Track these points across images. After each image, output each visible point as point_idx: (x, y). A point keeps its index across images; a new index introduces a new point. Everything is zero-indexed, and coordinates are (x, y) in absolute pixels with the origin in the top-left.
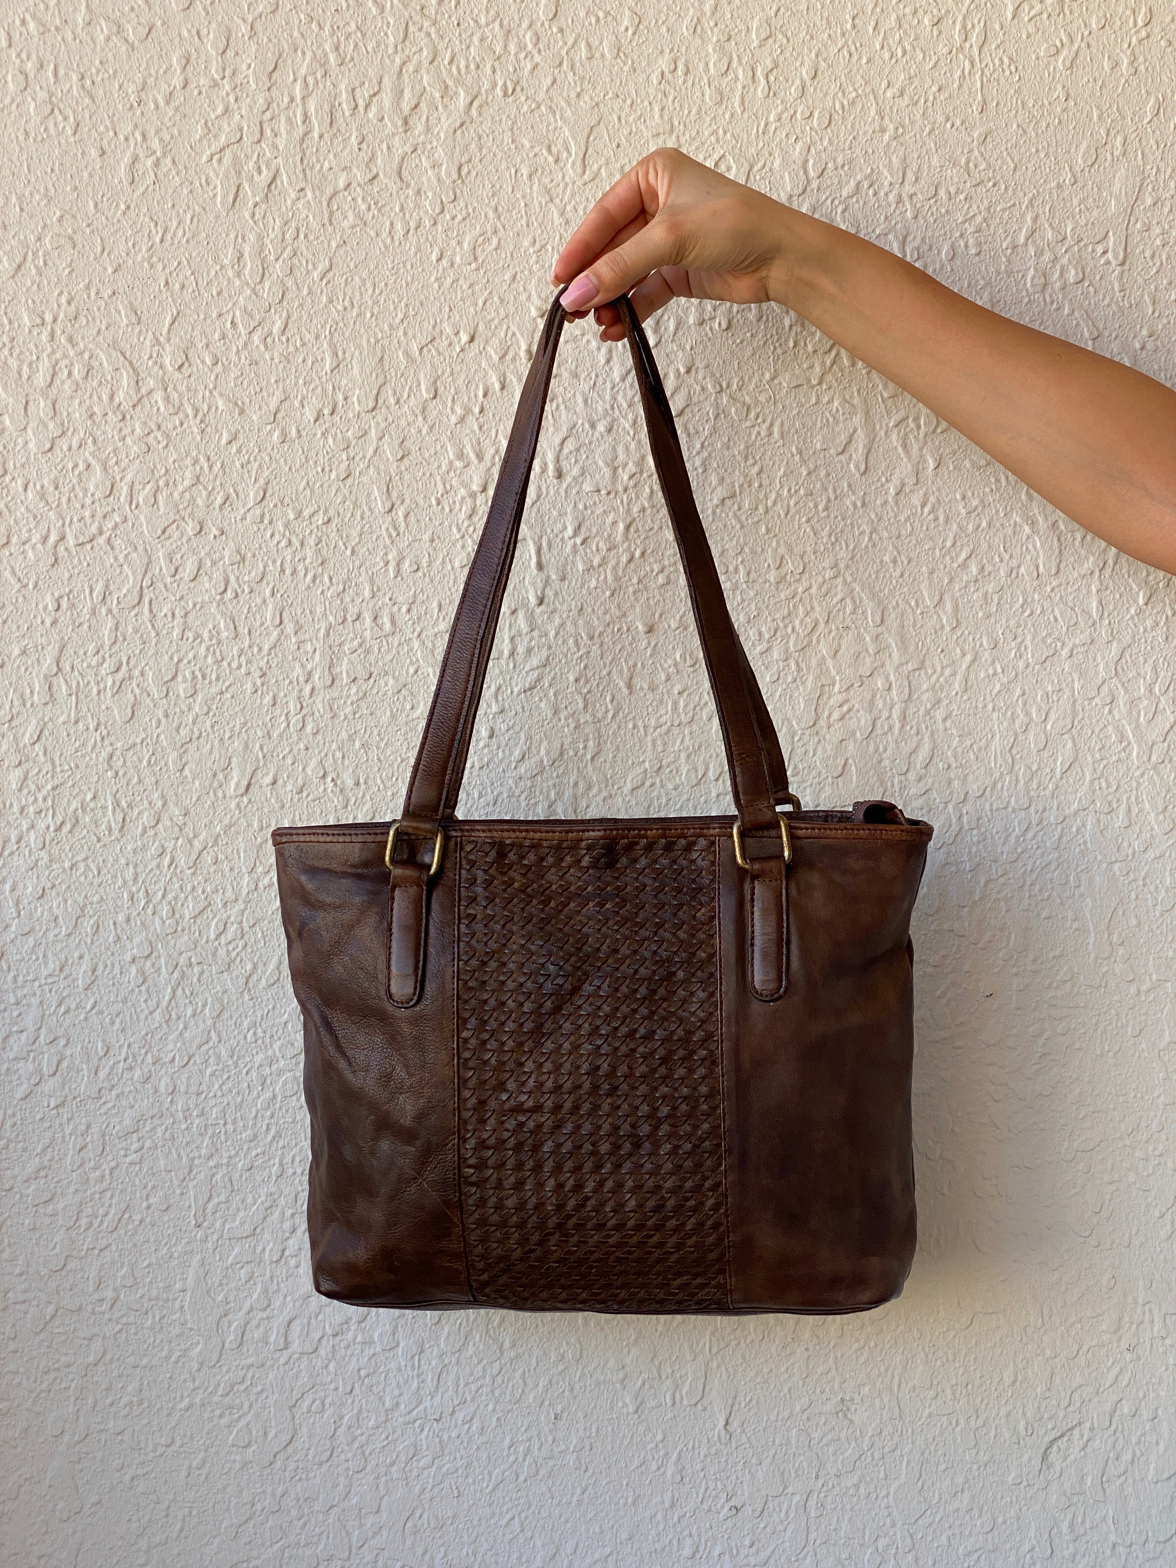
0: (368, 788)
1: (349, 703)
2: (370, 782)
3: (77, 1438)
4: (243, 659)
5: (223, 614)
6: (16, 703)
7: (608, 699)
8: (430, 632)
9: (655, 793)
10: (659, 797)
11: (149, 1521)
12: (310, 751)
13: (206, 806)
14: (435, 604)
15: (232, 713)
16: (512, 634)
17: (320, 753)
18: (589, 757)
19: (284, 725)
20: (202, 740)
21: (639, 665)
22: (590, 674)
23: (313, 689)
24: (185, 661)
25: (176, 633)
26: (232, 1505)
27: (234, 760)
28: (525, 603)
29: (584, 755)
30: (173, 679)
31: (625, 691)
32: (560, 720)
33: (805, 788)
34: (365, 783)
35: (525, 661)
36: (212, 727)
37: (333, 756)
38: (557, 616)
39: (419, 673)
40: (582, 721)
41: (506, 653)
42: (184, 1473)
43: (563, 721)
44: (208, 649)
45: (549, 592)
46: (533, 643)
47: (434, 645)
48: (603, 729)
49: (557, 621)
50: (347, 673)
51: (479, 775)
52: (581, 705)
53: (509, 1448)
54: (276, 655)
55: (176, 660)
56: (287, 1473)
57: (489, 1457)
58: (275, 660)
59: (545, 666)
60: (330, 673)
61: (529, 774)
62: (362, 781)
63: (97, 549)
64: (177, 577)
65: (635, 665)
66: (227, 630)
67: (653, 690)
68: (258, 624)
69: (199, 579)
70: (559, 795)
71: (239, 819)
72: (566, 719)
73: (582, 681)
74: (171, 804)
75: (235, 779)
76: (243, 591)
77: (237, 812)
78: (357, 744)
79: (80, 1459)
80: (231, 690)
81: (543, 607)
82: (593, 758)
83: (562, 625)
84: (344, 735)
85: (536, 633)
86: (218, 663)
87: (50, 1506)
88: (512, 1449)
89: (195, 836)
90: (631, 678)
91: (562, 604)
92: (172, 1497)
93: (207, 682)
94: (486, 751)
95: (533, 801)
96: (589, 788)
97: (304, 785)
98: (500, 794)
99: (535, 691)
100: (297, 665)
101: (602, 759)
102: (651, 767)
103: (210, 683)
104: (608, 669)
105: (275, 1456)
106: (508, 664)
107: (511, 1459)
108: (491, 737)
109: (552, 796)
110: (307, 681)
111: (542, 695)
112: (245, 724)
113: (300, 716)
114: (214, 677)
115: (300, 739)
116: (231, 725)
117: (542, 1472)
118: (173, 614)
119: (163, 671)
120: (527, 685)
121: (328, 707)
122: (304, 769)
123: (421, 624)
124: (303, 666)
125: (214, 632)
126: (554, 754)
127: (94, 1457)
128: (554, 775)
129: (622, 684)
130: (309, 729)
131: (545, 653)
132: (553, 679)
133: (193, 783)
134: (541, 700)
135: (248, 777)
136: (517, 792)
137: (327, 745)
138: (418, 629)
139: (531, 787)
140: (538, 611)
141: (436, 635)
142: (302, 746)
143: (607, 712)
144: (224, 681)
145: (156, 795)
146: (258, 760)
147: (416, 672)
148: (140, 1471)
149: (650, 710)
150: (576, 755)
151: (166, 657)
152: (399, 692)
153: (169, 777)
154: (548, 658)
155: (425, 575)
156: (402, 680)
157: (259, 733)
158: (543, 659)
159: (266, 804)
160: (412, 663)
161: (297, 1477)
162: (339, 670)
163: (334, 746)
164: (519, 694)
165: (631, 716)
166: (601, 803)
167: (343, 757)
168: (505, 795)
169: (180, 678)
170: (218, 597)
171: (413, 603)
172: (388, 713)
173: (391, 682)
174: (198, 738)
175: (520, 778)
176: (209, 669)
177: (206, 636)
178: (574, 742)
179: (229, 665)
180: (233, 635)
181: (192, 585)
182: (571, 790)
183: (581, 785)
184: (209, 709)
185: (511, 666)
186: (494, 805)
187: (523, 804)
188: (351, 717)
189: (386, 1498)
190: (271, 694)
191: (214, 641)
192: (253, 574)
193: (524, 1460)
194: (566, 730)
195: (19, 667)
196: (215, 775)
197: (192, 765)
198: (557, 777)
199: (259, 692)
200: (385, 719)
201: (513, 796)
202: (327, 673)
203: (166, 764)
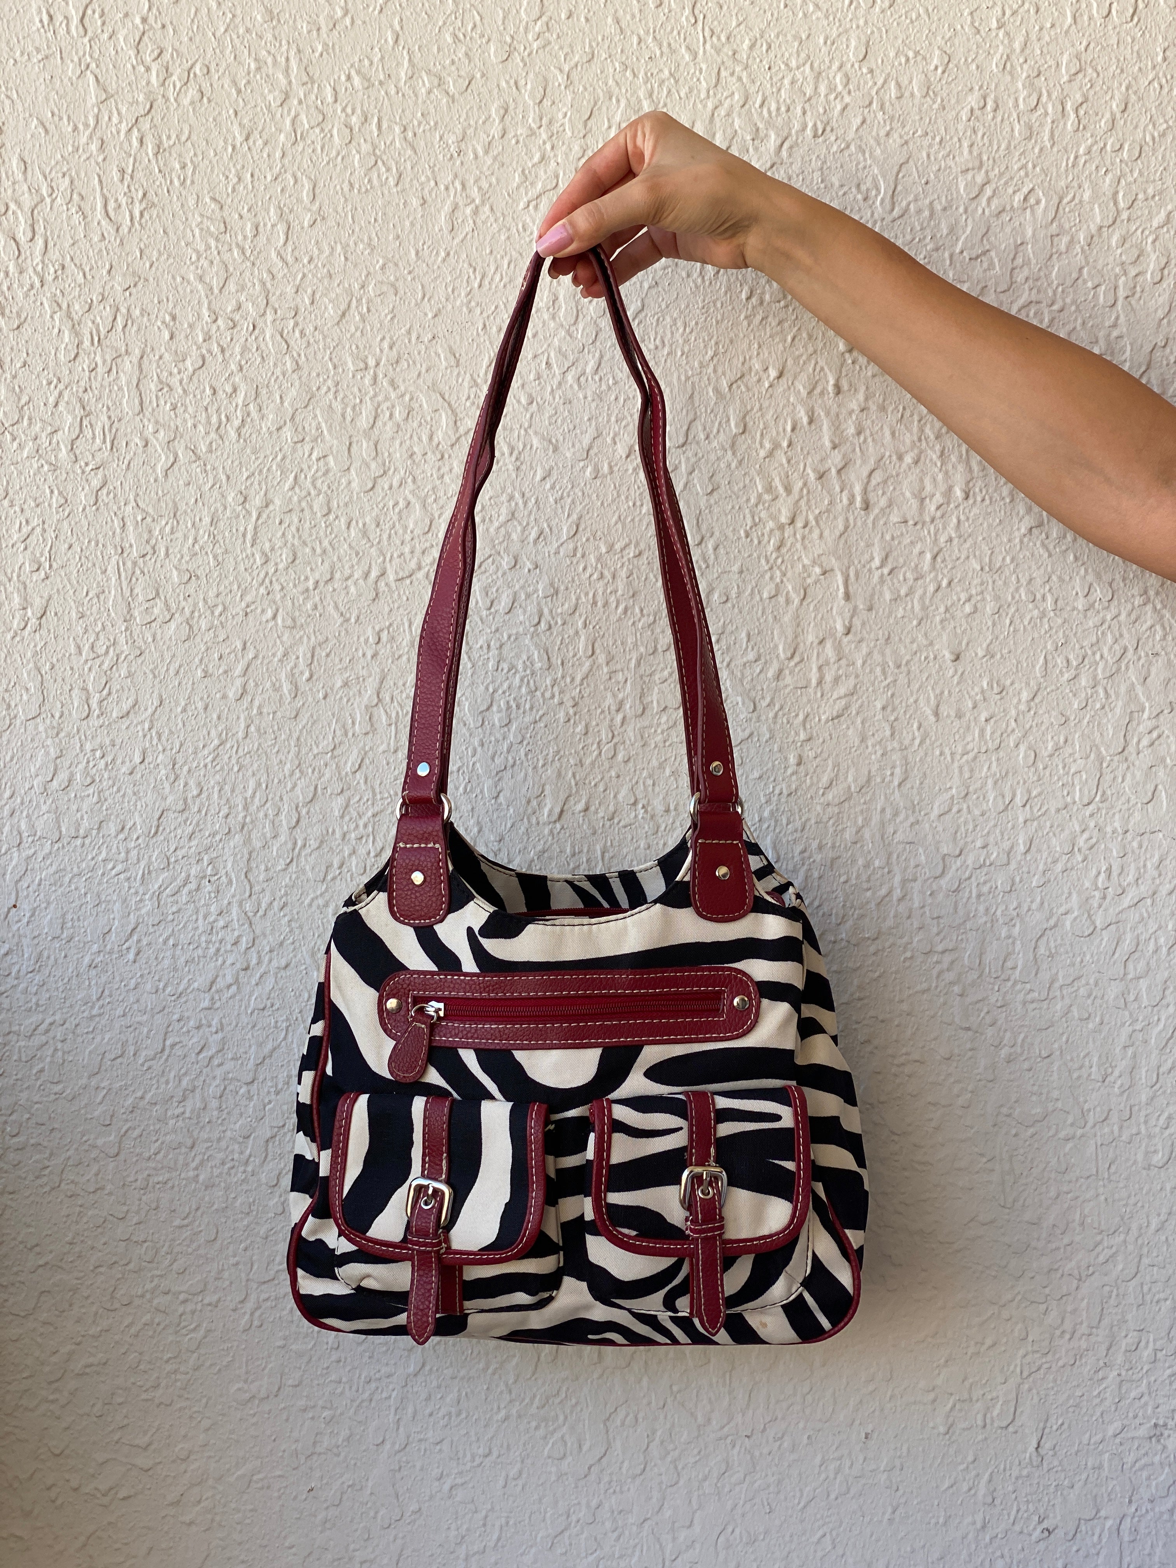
1: (659, 731)
3: (397, 1447)
4: (556, 688)
5: (537, 645)
6: (338, 733)
7: (915, 726)
8: (739, 662)
9: (962, 819)
10: (965, 823)
11: (468, 1530)
13: (521, 832)
14: (744, 635)
16: (820, 662)
17: (631, 780)
18: (896, 783)
19: (596, 753)
20: (516, 768)
21: (946, 693)
22: (897, 702)
23: (624, 718)
24: (500, 691)
25: (491, 664)
26: (548, 1515)
27: (547, 787)
28: (832, 632)
29: (891, 782)
30: (488, 709)
31: (932, 719)
32: (867, 747)
33: (1114, 814)
34: (676, 809)
35: (832, 690)
36: (526, 755)
37: (644, 783)
38: (864, 645)
40: (889, 748)
41: (814, 682)
42: (501, 1483)
43: (870, 748)
44: (522, 680)
45: (857, 622)
46: (840, 672)
47: (743, 675)
48: (910, 757)
49: (865, 651)
50: (658, 702)
51: (787, 802)
52: (888, 733)
53: (821, 1466)
54: (588, 685)
55: (491, 690)
56: (602, 1485)
57: (800, 1474)
58: (588, 690)
60: (641, 702)
61: (837, 801)
62: (672, 807)
63: (416, 583)
64: (493, 610)
65: (942, 693)
66: (540, 660)
67: (960, 718)
68: (571, 654)
69: (514, 611)
70: (867, 821)
71: (552, 844)
72: (874, 746)
73: (889, 709)
74: (486, 830)
75: (549, 806)
76: (556, 623)
78: (668, 772)
79: (400, 1468)
80: (544, 719)
81: (850, 636)
82: (900, 785)
83: (870, 654)
84: (655, 763)
85: (843, 662)
86: (532, 693)
87: (372, 1514)
88: (823, 1468)
90: (938, 706)
91: (869, 633)
92: (489, 1507)
93: (521, 711)
94: (794, 778)
95: (840, 827)
96: (896, 814)
97: (615, 812)
98: (808, 819)
99: (842, 719)
100: (609, 695)
101: (909, 786)
102: (959, 793)
103: (524, 713)
104: (915, 697)
105: (589, 1468)
106: (815, 693)
107: (823, 1476)
108: (799, 764)
109: (860, 822)
110: (618, 711)
111: (849, 722)
112: (558, 752)
113: (612, 744)
114: (528, 706)
115: (611, 767)
116: (544, 753)
117: (853, 1491)
118: (489, 646)
119: (479, 700)
120: (835, 714)
121: (639, 737)
122: (615, 797)
123: (730, 654)
124: (614, 696)
125: (528, 663)
126: (862, 780)
127: (414, 1466)
128: (862, 801)
129: (929, 712)
130: (620, 757)
131: (852, 681)
132: (860, 707)
133: (508, 810)
134: (848, 728)
135: (561, 804)
138: (727, 659)
140: (845, 640)
141: (745, 664)
142: (613, 774)
143: (914, 739)
144: (538, 711)
145: (472, 822)
146: (570, 787)
148: (459, 1481)
149: (957, 737)
150: (883, 781)
151: (482, 688)
153: (484, 804)
154: (855, 686)
155: (734, 606)
157: (572, 762)
158: (851, 687)
159: (578, 830)
161: (612, 1490)
162: (649, 699)
164: (827, 721)
165: (938, 743)
166: (908, 829)
167: (654, 785)
168: (813, 821)
169: (495, 708)
170: (532, 629)
171: (723, 633)
174: (513, 766)
175: (828, 805)
176: (524, 699)
177: (520, 667)
178: (880, 769)
179: (543, 695)
180: (546, 666)
181: (507, 617)
182: (878, 817)
183: (888, 811)
184: (523, 738)
185: (819, 694)
186: (802, 831)
187: (831, 830)
188: (662, 745)
189: (697, 1515)
190: (583, 723)
191: (528, 672)
192: (566, 606)
193: (835, 1478)
194: (873, 757)
195: (341, 698)
196: (529, 802)
198: (865, 803)
199: (572, 721)
201: (820, 822)
202: (638, 702)
203: (482, 792)
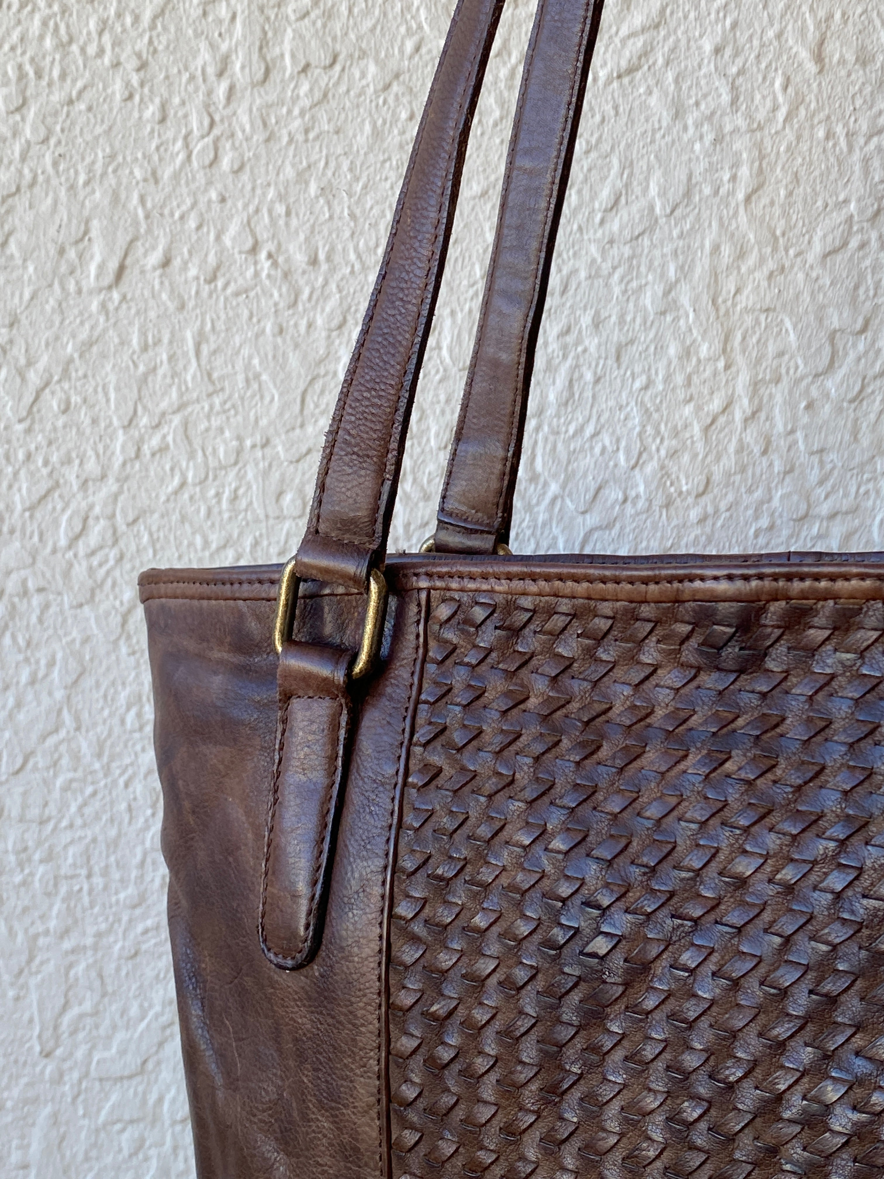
0: (333, 270)
2: (338, 258)
12: (229, 203)
15: (89, 137)
39: (424, 50)
59: (657, 26)
77: (102, 319)
89: (30, 364)
136: (606, 267)
137: (259, 192)
139: (631, 258)
147: (417, 49)
152: (387, 87)
156: (393, 65)
160: (409, 32)
163: (271, 193)
172: (368, 128)
173: (372, 69)
197: (21, 235)
200: (362, 140)
